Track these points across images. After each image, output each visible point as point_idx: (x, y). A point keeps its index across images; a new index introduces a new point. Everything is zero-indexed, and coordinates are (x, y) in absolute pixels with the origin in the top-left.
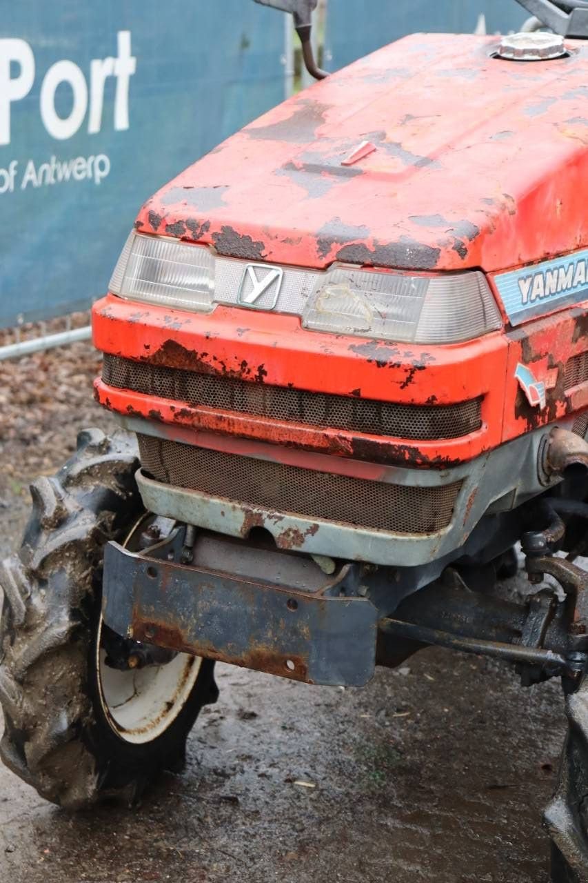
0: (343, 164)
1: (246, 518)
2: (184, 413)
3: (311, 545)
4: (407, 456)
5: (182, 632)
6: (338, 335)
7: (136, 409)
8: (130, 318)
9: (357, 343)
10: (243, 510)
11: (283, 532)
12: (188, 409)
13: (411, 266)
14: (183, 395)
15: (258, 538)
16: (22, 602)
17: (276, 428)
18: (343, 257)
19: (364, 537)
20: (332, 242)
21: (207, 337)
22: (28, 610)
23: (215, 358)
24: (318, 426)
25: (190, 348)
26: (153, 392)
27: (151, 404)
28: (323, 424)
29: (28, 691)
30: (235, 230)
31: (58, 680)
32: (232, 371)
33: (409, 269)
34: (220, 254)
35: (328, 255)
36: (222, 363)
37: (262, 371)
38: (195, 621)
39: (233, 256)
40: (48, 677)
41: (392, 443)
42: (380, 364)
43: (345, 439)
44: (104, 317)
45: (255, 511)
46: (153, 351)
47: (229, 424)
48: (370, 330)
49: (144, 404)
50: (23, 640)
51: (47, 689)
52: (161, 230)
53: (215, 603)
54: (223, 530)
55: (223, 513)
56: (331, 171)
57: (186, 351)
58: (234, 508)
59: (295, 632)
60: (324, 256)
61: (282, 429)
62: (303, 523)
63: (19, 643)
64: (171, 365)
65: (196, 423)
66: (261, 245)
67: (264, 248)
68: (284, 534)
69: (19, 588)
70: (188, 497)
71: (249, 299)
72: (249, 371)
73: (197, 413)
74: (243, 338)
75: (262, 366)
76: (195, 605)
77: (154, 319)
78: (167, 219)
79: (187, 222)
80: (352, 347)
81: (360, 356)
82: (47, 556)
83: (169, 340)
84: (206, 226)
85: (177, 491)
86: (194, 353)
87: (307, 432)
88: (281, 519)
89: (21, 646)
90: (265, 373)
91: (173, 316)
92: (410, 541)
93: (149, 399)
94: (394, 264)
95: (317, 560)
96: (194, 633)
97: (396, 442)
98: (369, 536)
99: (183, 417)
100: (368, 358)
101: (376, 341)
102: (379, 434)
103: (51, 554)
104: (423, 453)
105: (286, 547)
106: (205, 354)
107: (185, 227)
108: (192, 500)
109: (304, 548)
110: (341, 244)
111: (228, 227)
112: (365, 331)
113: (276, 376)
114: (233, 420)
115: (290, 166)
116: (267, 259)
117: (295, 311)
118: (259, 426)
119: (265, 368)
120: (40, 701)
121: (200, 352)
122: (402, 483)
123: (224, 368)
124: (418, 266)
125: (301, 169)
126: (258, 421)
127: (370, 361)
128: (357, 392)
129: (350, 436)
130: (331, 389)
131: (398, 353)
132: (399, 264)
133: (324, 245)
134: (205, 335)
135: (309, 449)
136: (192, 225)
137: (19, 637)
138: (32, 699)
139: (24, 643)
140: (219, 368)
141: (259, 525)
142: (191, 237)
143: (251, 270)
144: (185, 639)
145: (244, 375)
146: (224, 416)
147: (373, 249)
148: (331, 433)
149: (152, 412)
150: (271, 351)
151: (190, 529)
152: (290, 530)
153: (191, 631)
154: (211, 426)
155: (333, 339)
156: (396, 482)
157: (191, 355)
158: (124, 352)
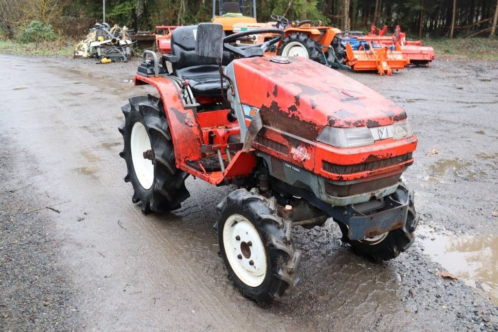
0: (352, 97)
1: (371, 195)
2: (370, 173)
3: (383, 195)
5: (377, 230)
7: (357, 177)
10: (371, 193)
11: (379, 194)
14: (367, 170)
15: (372, 199)
18: (395, 119)
23: (381, 155)
24: (397, 164)
26: (359, 171)
27: (361, 174)
30: (371, 120)
32: (385, 157)
34: (369, 127)
36: (383, 156)
38: (380, 226)
39: (373, 127)
45: (373, 192)
46: (365, 159)
47: (381, 172)
52: (352, 125)
53: (385, 219)
55: (365, 197)
57: (374, 156)
58: (368, 194)
59: (402, 216)
60: (391, 120)
62: (384, 190)
64: (369, 161)
65: (373, 174)
66: (378, 122)
71: (383, 137)
72: (389, 156)
73: (373, 172)
74: (387, 147)
76: (381, 222)
77: (364, 150)
78: (352, 122)
80: (406, 141)
81: (409, 142)
83: (370, 155)
84: (363, 121)
85: (353, 196)
86: (376, 156)
87: (397, 166)
88: (380, 191)
90: (392, 155)
95: (381, 199)
96: (380, 229)
105: (377, 198)
106: (379, 155)
107: (358, 123)
109: (381, 197)
110: (393, 116)
111: (369, 120)
113: (394, 154)
114: (382, 170)
115: (342, 100)
116: (381, 125)
117: (392, 137)
119: (392, 153)
129: (404, 163)
133: (390, 118)
134: (380, 150)
136: (360, 122)
141: (374, 195)
142: (360, 125)
143: (380, 129)
145: (387, 157)
146: (380, 170)
147: (399, 116)
148: (401, 164)
149: (361, 176)
150: (394, 148)
154: (377, 174)
158: (356, 163)
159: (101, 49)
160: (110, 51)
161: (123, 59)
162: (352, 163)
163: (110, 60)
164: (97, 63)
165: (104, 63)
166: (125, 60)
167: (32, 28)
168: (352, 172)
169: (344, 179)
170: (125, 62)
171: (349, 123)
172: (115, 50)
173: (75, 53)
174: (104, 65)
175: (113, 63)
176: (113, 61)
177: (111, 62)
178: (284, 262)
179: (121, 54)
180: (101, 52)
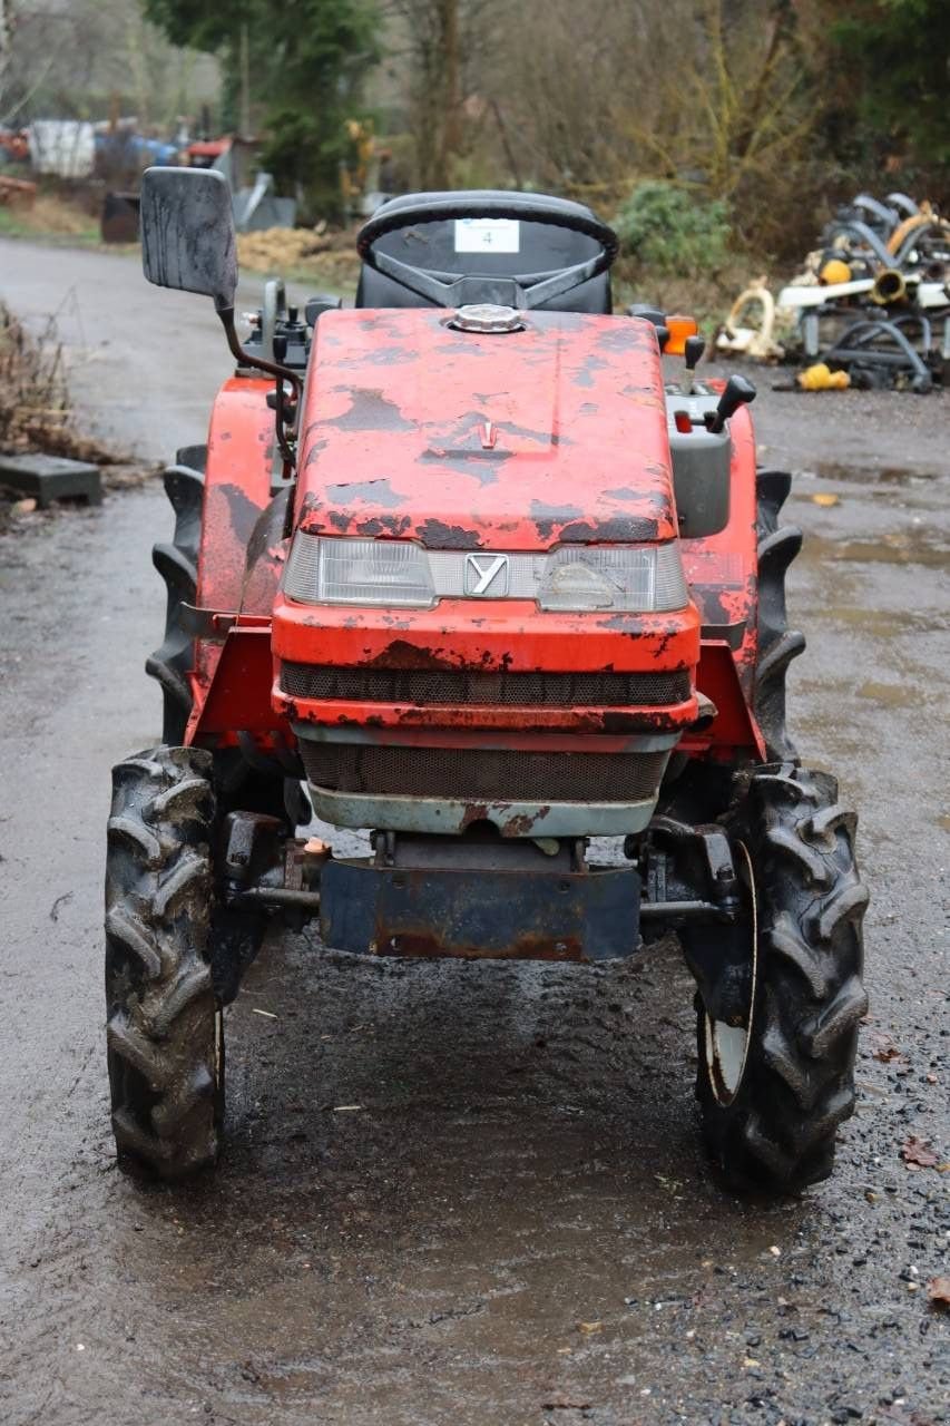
0: (485, 447)
1: (466, 812)
2: (411, 714)
3: (539, 828)
4: (659, 723)
5: (436, 937)
6: (581, 613)
7: (350, 717)
8: (343, 624)
9: (603, 618)
10: (463, 805)
11: (509, 820)
12: (417, 709)
13: (636, 538)
14: (406, 698)
15: (480, 831)
16: (153, 952)
17: (522, 714)
18: (567, 536)
19: (598, 811)
20: (552, 523)
21: (444, 633)
22: (162, 959)
23: (452, 653)
24: (562, 706)
25: (422, 646)
26: (369, 698)
27: (370, 710)
28: (568, 703)
29: (165, 1049)
30: (441, 521)
31: (196, 1031)
32: (472, 663)
33: (636, 542)
34: (429, 548)
35: (551, 537)
36: (460, 656)
37: (507, 659)
38: (451, 923)
39: (444, 548)
40: (186, 1029)
41: (645, 712)
42: (635, 636)
43: (596, 714)
44: (311, 626)
45: (478, 803)
46: (374, 654)
47: (466, 717)
48: (612, 605)
49: (362, 710)
50: (155, 994)
51: (185, 1042)
52: (351, 530)
53: (473, 901)
54: (437, 829)
55: (438, 812)
56: (477, 455)
57: (418, 649)
58: (452, 805)
59: (568, 913)
60: (547, 538)
61: (528, 714)
62: (531, 808)
63: (151, 998)
64: (397, 665)
65: (427, 722)
66: (475, 534)
67: (479, 536)
68: (510, 823)
69: (144, 939)
70: (395, 802)
71: (479, 589)
72: (492, 660)
73: (428, 711)
74: (484, 628)
75: (507, 654)
76: (451, 907)
77: (372, 621)
78: (357, 518)
79: (382, 520)
80: (599, 623)
81: (613, 631)
82: (171, 899)
83: (396, 642)
84: (407, 521)
85: (379, 798)
86: (428, 650)
87: (555, 713)
88: (507, 807)
89: (154, 1001)
90: (511, 661)
91: (392, 615)
92: (642, 807)
93: (367, 706)
94: (620, 539)
95: (540, 844)
96: (450, 936)
97: (647, 710)
98: (603, 809)
99: (410, 718)
100: (622, 631)
101: (620, 615)
102: (628, 705)
103: (174, 895)
104: (673, 717)
105: (513, 835)
106: (441, 650)
107: (381, 524)
108: (400, 805)
109: (532, 833)
110: (562, 525)
111: (433, 520)
112: (607, 606)
113: (523, 662)
114: (471, 713)
115: (429, 455)
116: (486, 546)
117: (531, 596)
118: (501, 715)
119: (511, 656)
120: (178, 1057)
121: (435, 648)
122: (644, 751)
123: (463, 661)
124: (644, 538)
125: (444, 455)
126: (499, 710)
127: (624, 634)
128: (610, 667)
129: (600, 711)
130: (582, 666)
131: (647, 624)
132: (624, 538)
133: (544, 527)
134: (441, 631)
135: (558, 730)
136: (390, 521)
137: (150, 991)
138: (168, 1057)
139: (158, 998)
140: (458, 662)
141: (481, 817)
142: (391, 534)
143: (473, 560)
144: (440, 945)
145: (487, 665)
146: (461, 710)
147: (596, 527)
148: (580, 711)
149: (371, 718)
150: (519, 638)
151: (391, 836)
152: (517, 817)
153: (447, 934)
154: (445, 723)
155: (576, 618)
156: (639, 751)
157: (424, 654)
158: (337, 660)
159: (821, 324)
160: (860, 331)
161: (911, 377)
162: (324, 660)
163: (841, 377)
164: (777, 389)
165: (809, 390)
166: (918, 381)
167: (633, 215)
168: (333, 695)
169: (301, 715)
170: (917, 391)
171: (341, 521)
172: (884, 331)
173: (717, 334)
174: (810, 399)
175: (854, 394)
176: (861, 385)
177: (850, 387)
178: (131, 990)
179: (904, 353)
180: (823, 338)
